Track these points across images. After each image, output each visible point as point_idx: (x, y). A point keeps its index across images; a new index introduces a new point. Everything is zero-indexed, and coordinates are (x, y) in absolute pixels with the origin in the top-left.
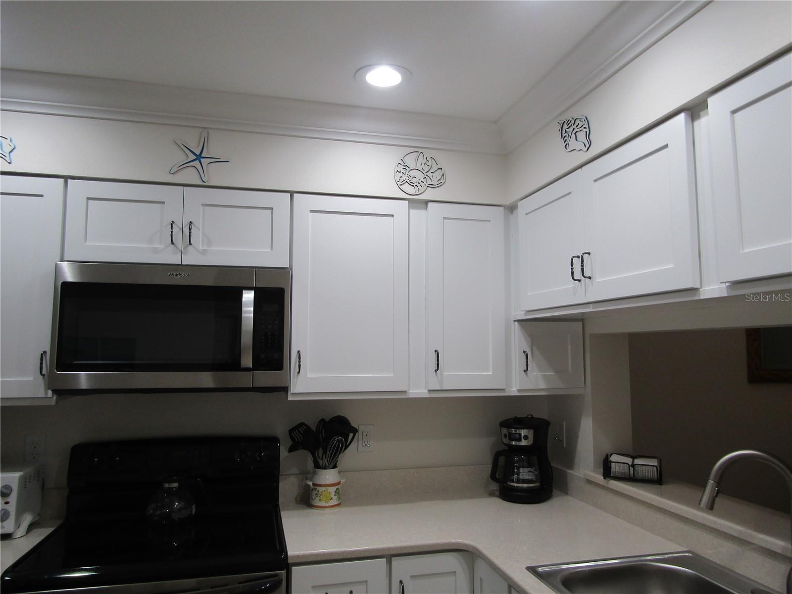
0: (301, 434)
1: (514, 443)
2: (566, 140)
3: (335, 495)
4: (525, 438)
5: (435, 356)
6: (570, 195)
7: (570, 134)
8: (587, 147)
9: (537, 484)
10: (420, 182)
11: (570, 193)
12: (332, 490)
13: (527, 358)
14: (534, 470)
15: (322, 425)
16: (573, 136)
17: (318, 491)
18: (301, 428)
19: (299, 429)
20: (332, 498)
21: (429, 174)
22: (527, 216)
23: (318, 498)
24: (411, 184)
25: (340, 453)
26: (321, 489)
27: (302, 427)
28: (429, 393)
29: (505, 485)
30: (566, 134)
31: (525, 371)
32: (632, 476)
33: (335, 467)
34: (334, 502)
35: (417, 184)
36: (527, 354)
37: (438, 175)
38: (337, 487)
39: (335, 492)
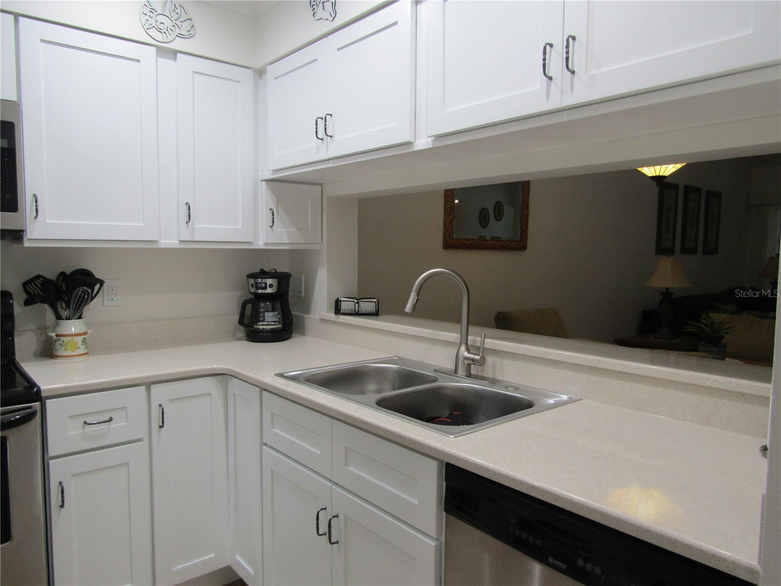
0: (38, 287)
1: (260, 291)
2: (314, 8)
3: (82, 344)
4: (270, 286)
5: (186, 208)
6: (316, 63)
7: (318, 3)
8: (333, 17)
9: (280, 326)
10: (169, 30)
11: (316, 60)
12: (79, 339)
13: (273, 215)
14: (278, 314)
15: (61, 278)
16: (321, 5)
17: (63, 341)
18: (39, 281)
19: (36, 282)
20: (79, 347)
21: (178, 22)
22: (276, 80)
23: (64, 348)
24: (159, 30)
25: (85, 305)
26: (66, 339)
27: (39, 279)
28: (180, 244)
29: (251, 328)
30: (315, 3)
31: (271, 227)
32: (357, 311)
33: (80, 318)
34: (82, 350)
35: (165, 31)
36: (273, 212)
37: (187, 25)
38: (84, 336)
39: (83, 341)
